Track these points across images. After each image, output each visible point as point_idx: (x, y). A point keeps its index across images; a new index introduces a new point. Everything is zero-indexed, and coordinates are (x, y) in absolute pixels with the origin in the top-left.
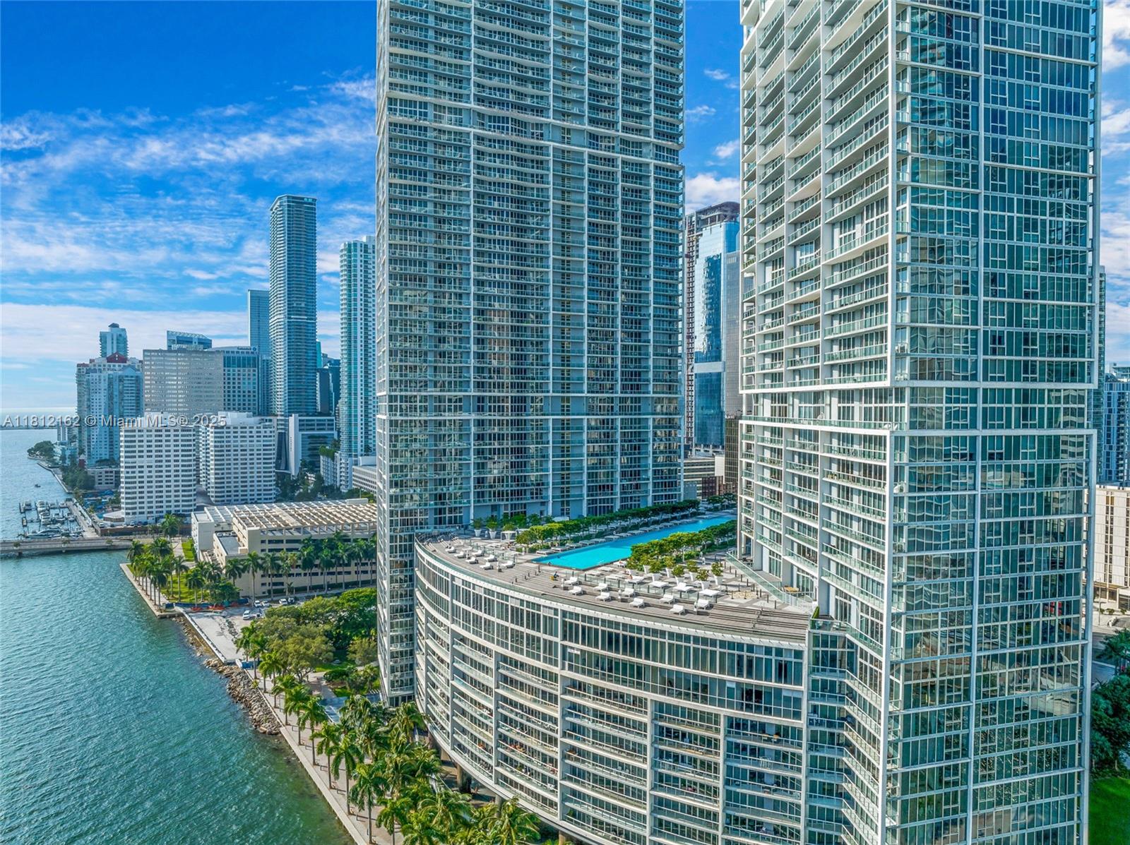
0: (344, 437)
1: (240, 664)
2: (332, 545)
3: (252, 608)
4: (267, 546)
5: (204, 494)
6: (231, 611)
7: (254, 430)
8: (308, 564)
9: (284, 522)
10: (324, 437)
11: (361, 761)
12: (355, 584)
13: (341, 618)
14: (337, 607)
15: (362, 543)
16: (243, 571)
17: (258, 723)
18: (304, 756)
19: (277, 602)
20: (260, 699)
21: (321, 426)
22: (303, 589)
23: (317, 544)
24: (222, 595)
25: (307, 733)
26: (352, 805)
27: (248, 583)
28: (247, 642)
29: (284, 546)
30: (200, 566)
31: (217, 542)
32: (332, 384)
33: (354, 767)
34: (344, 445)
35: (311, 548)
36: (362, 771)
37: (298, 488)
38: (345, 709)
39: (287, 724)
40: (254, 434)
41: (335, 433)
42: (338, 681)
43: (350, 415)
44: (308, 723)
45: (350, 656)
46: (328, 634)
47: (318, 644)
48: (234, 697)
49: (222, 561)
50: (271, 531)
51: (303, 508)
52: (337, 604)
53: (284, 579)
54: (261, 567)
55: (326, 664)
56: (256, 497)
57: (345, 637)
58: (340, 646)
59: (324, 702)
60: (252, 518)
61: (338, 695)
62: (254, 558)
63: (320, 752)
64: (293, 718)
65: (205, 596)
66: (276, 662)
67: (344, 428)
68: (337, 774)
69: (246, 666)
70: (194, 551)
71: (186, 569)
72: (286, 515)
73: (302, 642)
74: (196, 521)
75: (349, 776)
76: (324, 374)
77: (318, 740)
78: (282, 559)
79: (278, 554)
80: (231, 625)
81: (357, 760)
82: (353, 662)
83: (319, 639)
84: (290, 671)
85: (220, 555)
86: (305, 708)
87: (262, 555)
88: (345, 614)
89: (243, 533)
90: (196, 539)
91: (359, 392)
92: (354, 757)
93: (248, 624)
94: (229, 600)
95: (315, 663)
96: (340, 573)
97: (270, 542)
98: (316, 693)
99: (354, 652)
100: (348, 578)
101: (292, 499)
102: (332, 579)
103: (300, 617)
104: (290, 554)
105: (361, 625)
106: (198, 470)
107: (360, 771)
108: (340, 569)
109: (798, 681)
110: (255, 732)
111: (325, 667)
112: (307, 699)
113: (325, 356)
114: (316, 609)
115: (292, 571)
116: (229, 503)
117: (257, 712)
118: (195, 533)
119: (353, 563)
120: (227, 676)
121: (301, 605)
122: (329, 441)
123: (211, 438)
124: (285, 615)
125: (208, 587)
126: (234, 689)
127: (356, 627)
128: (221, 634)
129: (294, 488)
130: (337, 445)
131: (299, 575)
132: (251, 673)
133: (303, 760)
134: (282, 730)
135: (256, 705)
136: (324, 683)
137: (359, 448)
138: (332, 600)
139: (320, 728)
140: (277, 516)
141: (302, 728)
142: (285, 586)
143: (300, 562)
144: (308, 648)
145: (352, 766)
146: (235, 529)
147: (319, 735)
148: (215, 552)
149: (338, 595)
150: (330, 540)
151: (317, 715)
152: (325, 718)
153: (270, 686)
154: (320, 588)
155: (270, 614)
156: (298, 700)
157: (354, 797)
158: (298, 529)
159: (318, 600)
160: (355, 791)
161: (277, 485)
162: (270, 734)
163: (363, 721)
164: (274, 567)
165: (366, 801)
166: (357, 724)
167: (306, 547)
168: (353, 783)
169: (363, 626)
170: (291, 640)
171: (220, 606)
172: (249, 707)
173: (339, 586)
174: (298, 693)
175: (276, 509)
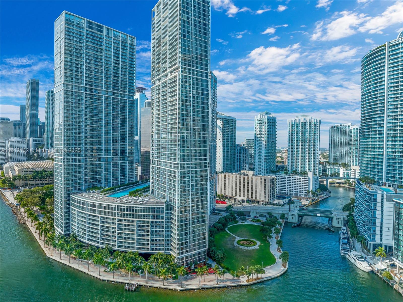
0: (45, 143)
1: (15, 204)
2: (41, 173)
3: (19, 189)
4: (23, 173)
5: (7, 159)
6: (13, 190)
7: (21, 142)
8: (35, 178)
9: (28, 167)
10: (40, 143)
11: (49, 232)
12: (48, 184)
13: (44, 193)
14: (43, 190)
15: (50, 172)
16: (17, 179)
17: (20, 220)
18: (33, 230)
19: (26, 188)
20: (20, 214)
21: (39, 141)
22: (33, 185)
23: (37, 173)
24: (11, 186)
25: (33, 224)
26: (46, 244)
27: (18, 183)
28: (17, 198)
29: (28, 173)
30: (5, 178)
31: (10, 172)
32: (42, 129)
33: (47, 234)
34: (45, 146)
35: (36, 174)
36: (49, 235)
37: (32, 157)
38: (44, 218)
39: (28, 221)
40: (21, 143)
41: (43, 142)
42: (42, 210)
43: (47, 138)
44: (34, 221)
45: (46, 203)
46: (40, 197)
47: (37, 200)
48: (14, 213)
49: (11, 177)
50: (25, 169)
51: (33, 163)
52: (43, 189)
53: (28, 182)
54: (22, 178)
55: (39, 205)
56: (21, 160)
57: (45, 198)
58: (43, 200)
59: (38, 216)
60: (19, 165)
61: (42, 214)
62: (20, 176)
63: (37, 229)
64: (30, 220)
65: (6, 186)
66: (25, 204)
67: (45, 141)
68: (42, 236)
69: (17, 205)
70: (4, 174)
71: (2, 179)
72: (29, 165)
73: (32, 199)
74: (5, 166)
75: (45, 237)
76: (40, 126)
77: (36, 226)
78: (27, 176)
79: (26, 175)
80: (13, 194)
81: (47, 232)
82: (47, 205)
83: (37, 198)
84: (29, 207)
85: (11, 175)
86: (33, 217)
87: (22, 175)
88: (45, 192)
89: (17, 169)
90: (5, 171)
91: (50, 131)
92: (47, 231)
93: (18, 194)
94: (13, 187)
95: (36, 205)
96: (43, 180)
97: (24, 172)
98: (36, 213)
99: (47, 202)
100: (46, 182)
101: (31, 160)
102: (41, 182)
103: (32, 192)
104: (30, 175)
105: (49, 195)
106: (5, 153)
107: (48, 235)
108: (44, 179)
109: (163, 213)
110: (19, 223)
111: (39, 206)
112: (34, 215)
113: (41, 122)
114: (37, 190)
115: (30, 180)
116: (13, 161)
117: (20, 217)
118: (4, 169)
119: (47, 178)
120: (12, 207)
121: (33, 189)
122: (41, 145)
123: (9, 144)
124: (28, 191)
125: (7, 184)
126: (14, 211)
127: (48, 195)
128: (10, 196)
129: (31, 157)
130: (43, 146)
131: (32, 181)
132: (18, 207)
133: (32, 231)
134: (27, 222)
135: (19, 215)
136: (38, 210)
137: (50, 146)
138: (41, 188)
139: (37, 223)
140: (26, 165)
141: (32, 222)
142: (28, 184)
143: (32, 177)
144: (34, 201)
145: (46, 234)
146: (15, 168)
147: (37, 225)
148: (9, 174)
149: (43, 186)
150: (41, 171)
151: (36, 219)
152: (38, 220)
153: (23, 210)
154: (38, 184)
155: (24, 191)
156: (31, 215)
157: (46, 242)
158: (32, 168)
159: (37, 188)
160: (47, 241)
161: (26, 157)
162: (23, 223)
163: (50, 221)
164: (25, 178)
165: (50, 244)
166: (48, 222)
167: (34, 173)
168: (46, 238)
169: (50, 195)
170: (29, 198)
171: (10, 189)
172: (18, 216)
173: (43, 184)
174: (31, 213)
175: (26, 163)
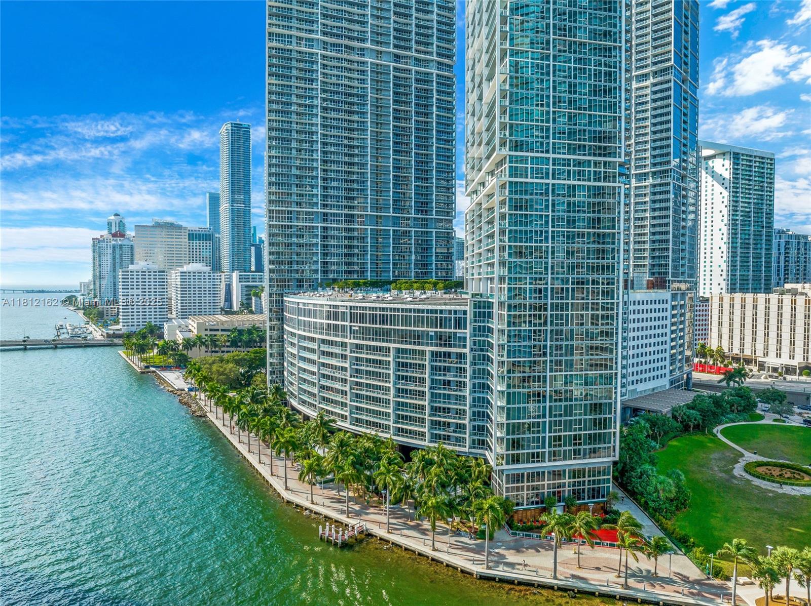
16: (193, 346)
109: (465, 328)
